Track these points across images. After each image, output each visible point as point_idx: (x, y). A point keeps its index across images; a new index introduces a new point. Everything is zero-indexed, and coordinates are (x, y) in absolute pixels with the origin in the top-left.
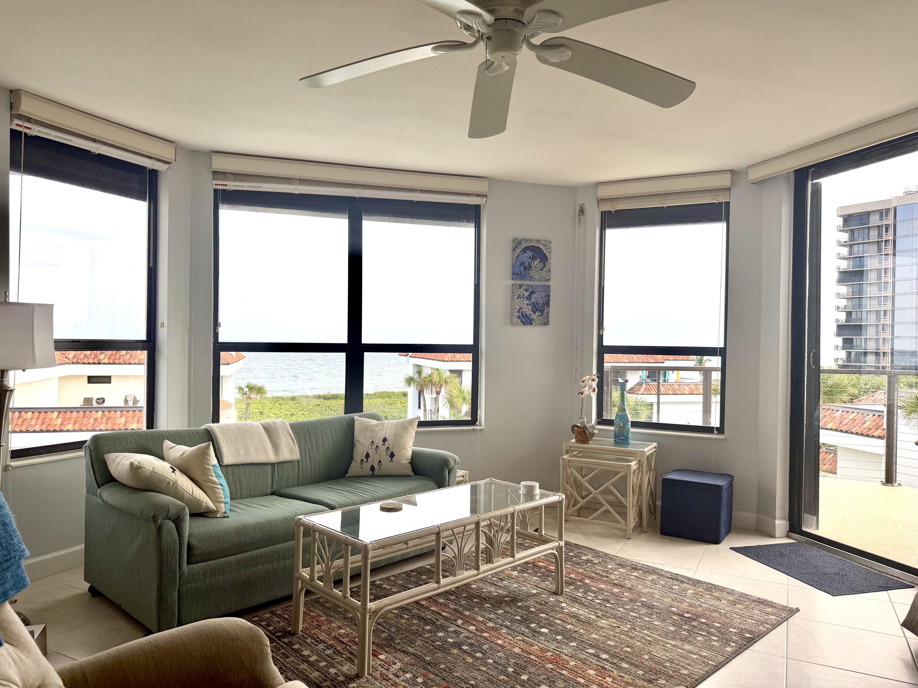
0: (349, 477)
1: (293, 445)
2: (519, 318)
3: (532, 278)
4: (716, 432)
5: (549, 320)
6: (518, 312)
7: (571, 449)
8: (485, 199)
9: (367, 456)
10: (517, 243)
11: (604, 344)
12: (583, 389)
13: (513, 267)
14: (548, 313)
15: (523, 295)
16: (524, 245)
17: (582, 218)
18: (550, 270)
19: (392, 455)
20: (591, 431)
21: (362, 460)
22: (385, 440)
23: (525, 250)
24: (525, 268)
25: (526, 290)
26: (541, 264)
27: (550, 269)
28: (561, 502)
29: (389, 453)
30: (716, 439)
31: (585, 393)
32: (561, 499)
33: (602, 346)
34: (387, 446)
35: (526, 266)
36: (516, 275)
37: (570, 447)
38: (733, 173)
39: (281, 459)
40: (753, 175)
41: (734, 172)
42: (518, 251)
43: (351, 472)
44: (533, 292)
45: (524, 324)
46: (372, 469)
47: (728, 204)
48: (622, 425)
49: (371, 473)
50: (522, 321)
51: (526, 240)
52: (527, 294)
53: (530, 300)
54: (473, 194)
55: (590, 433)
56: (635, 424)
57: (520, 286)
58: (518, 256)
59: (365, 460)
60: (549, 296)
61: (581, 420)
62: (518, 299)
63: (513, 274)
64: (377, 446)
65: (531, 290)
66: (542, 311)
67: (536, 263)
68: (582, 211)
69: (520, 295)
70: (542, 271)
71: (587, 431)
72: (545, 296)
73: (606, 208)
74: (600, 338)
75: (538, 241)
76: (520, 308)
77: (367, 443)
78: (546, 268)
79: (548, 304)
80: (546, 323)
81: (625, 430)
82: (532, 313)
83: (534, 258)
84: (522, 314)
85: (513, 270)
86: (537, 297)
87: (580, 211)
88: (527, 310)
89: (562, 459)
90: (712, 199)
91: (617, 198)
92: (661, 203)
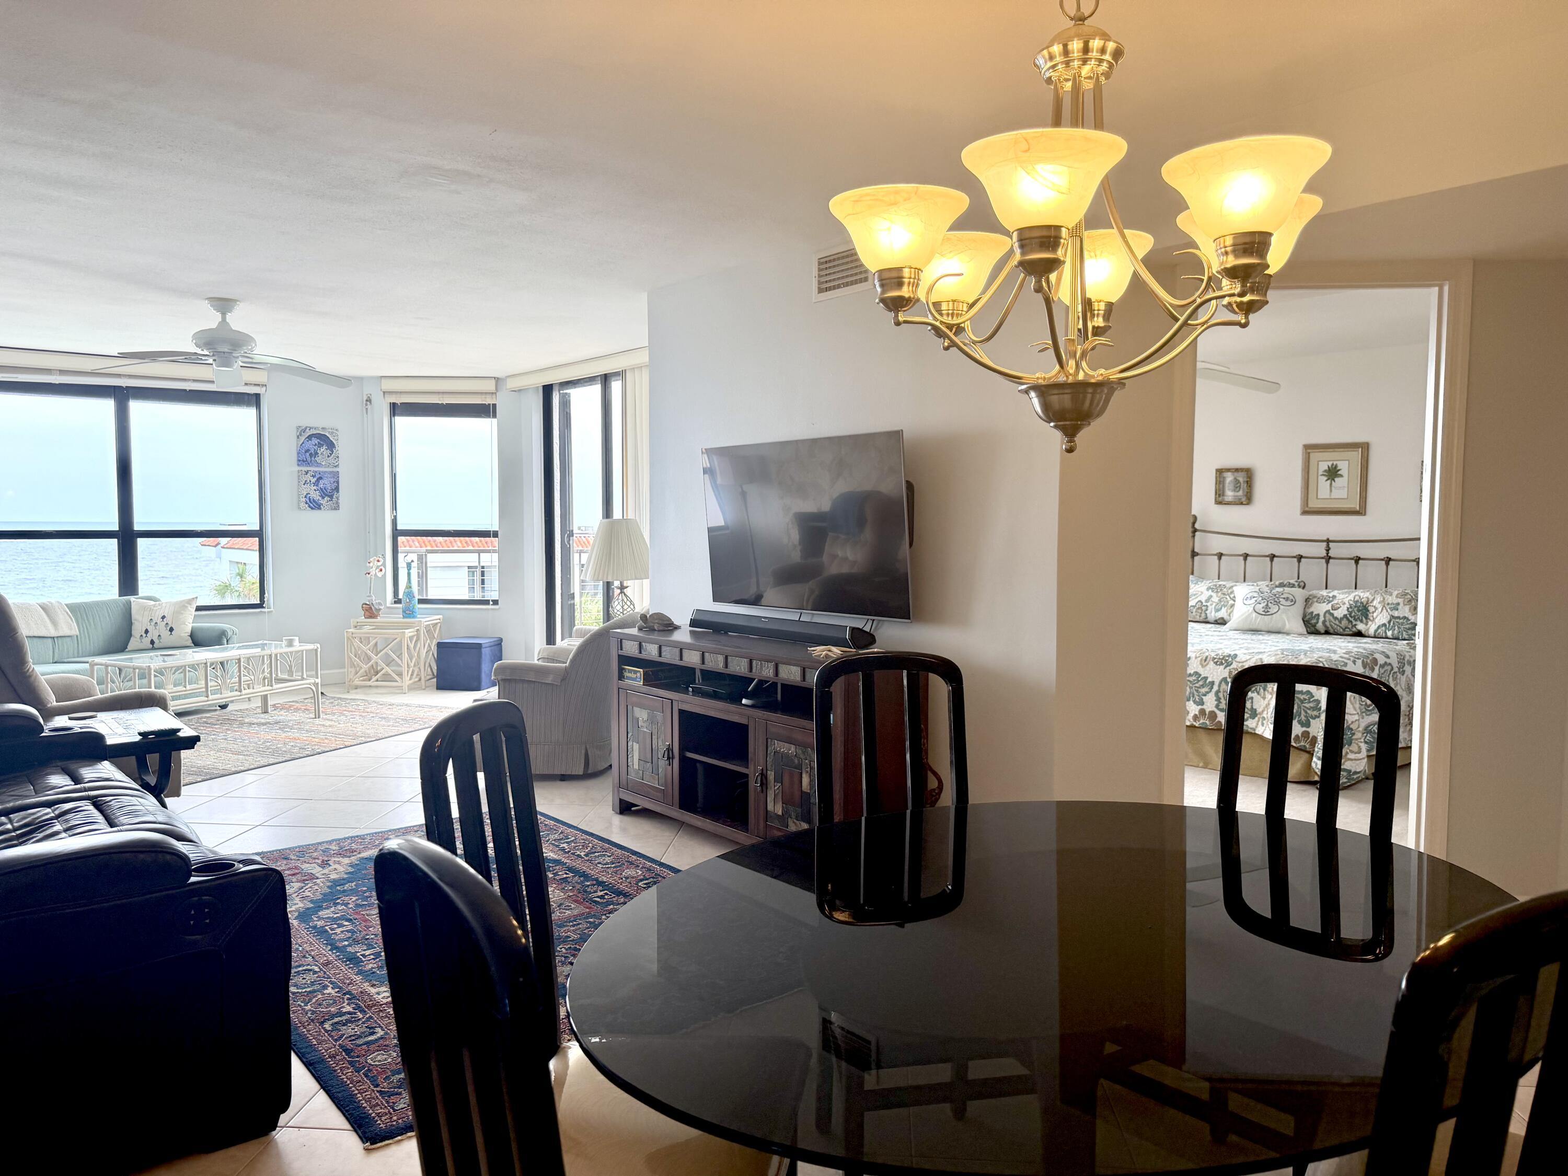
0: (129, 651)
1: (71, 623)
2: (306, 503)
3: (319, 465)
4: (491, 604)
5: (339, 505)
6: (306, 497)
7: (358, 624)
8: (264, 388)
9: (147, 632)
10: (301, 431)
11: (398, 528)
12: (371, 570)
13: (298, 453)
14: (338, 498)
15: (310, 481)
16: (309, 433)
17: (369, 407)
18: (338, 457)
19: (171, 630)
20: (377, 607)
21: (141, 636)
22: (163, 617)
23: (310, 437)
24: (311, 455)
25: (314, 476)
26: (329, 452)
28: (316, 650)
29: (168, 628)
30: (490, 609)
31: (371, 573)
32: (316, 648)
34: (166, 622)
35: (311, 453)
36: (301, 462)
38: (497, 380)
39: (61, 634)
40: (512, 384)
41: (498, 378)
42: (302, 439)
43: (129, 648)
44: (320, 478)
45: (312, 508)
46: (152, 642)
47: (494, 405)
48: (408, 601)
49: (151, 646)
50: (309, 506)
51: (310, 428)
52: (314, 480)
53: (317, 486)
54: (251, 384)
55: (376, 609)
57: (307, 473)
58: (303, 443)
59: (144, 635)
60: (338, 482)
61: (369, 598)
62: (304, 484)
63: (299, 461)
64: (156, 623)
65: (318, 476)
66: (331, 497)
67: (322, 450)
68: (369, 400)
69: (306, 481)
70: (330, 458)
71: (373, 608)
72: (334, 482)
73: (393, 399)
74: (394, 522)
75: (323, 428)
76: (307, 494)
77: (146, 620)
78: (334, 455)
79: (337, 489)
80: (337, 508)
81: (412, 607)
82: (320, 498)
83: (320, 445)
84: (310, 499)
85: (298, 457)
86: (326, 483)
87: (367, 401)
88: (316, 496)
89: (347, 632)
90: (482, 401)
91: (401, 392)
92: (440, 400)
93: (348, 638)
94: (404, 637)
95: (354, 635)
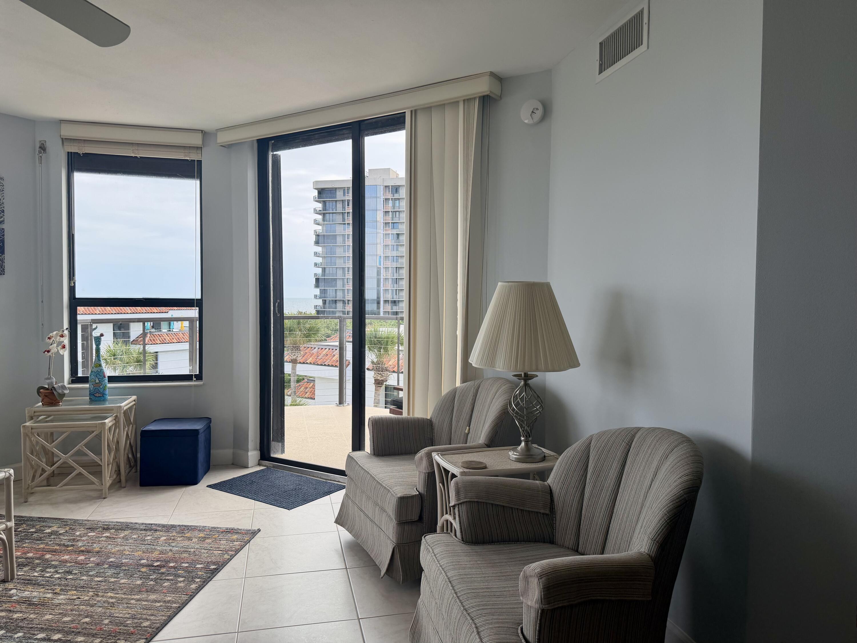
4: (195, 379)
5: (4, 269)
7: (36, 414)
11: (77, 297)
12: (51, 347)
14: (3, 261)
17: (44, 156)
20: (60, 391)
27: (3, 210)
28: (8, 479)
30: (195, 386)
31: (52, 351)
32: (7, 474)
33: (75, 298)
37: (34, 412)
38: (204, 133)
40: (223, 138)
41: (205, 132)
47: (200, 162)
48: (97, 381)
55: (59, 394)
56: (112, 379)
60: (3, 241)
61: (48, 381)
68: (43, 148)
71: (54, 392)
72: (0, 241)
73: (74, 149)
74: (72, 290)
79: (2, 250)
80: (2, 272)
81: (101, 387)
87: (40, 147)
89: (24, 426)
90: (185, 156)
91: (84, 140)
92: (133, 153)
93: (26, 435)
94: (104, 428)
95: (33, 430)
